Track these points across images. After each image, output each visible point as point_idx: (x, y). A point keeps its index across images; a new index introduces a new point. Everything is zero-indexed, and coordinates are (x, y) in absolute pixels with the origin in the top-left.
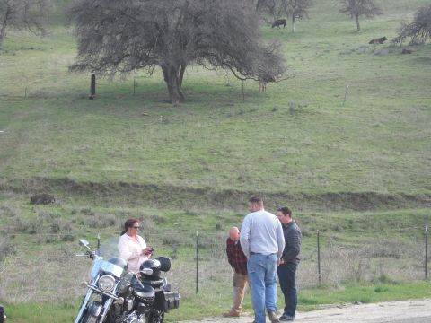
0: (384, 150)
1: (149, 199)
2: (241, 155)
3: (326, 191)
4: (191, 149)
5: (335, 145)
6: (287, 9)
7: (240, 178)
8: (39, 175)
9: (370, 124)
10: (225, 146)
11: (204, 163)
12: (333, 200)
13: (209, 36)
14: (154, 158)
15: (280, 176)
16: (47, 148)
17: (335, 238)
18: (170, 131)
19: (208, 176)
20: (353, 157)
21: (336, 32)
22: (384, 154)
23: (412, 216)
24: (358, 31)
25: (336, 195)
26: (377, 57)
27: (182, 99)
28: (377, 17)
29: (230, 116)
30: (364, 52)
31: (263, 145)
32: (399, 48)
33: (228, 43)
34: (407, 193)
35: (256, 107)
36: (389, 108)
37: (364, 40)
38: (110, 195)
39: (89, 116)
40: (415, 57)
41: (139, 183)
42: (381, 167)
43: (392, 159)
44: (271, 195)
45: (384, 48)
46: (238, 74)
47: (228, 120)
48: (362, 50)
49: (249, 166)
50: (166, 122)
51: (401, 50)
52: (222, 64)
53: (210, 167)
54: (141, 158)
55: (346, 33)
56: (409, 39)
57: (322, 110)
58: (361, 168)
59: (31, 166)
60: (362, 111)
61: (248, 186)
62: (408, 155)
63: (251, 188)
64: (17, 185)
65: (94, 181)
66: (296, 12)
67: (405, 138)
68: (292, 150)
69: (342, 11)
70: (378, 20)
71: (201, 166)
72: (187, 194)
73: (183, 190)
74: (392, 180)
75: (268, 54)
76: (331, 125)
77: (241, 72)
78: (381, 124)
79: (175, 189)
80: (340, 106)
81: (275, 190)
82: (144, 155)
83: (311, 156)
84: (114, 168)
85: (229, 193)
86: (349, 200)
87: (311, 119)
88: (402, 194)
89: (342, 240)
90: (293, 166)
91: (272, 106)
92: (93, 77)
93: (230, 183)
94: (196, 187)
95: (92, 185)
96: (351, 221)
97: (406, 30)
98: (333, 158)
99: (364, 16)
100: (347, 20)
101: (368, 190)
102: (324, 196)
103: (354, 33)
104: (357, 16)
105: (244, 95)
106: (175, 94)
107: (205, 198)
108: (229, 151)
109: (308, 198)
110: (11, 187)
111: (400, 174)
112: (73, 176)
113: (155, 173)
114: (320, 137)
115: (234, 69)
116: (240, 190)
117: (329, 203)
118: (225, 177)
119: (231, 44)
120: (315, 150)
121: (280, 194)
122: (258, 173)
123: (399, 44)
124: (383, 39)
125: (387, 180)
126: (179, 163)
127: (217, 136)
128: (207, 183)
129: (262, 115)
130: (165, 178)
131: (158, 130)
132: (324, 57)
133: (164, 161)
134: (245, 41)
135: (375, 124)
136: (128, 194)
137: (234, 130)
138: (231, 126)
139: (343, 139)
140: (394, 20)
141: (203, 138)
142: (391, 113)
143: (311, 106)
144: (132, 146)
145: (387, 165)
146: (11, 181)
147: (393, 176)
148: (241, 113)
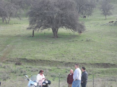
1: (47, 64)
2: (73, 52)
3: (96, 62)
4: (59, 51)
5: (99, 50)
7: (73, 59)
8: (18, 57)
10: (69, 50)
11: (63, 54)
12: (98, 65)
13: (65, 20)
14: (49, 53)
15: (84, 58)
16: (20, 50)
17: (98, 75)
18: (54, 46)
19: (64, 58)
20: (104, 53)
21: (100, 19)
22: (112, 52)
25: (99, 64)
26: (111, 26)
27: (57, 37)
28: (111, 15)
30: (107, 25)
31: (79, 50)
35: (77, 39)
36: (114, 40)
37: (107, 22)
38: (37, 63)
41: (45, 60)
42: (112, 56)
43: (115, 54)
44: (81, 63)
45: (113, 24)
46: (73, 30)
47: (70, 43)
48: (107, 24)
49: (75, 56)
50: (53, 43)
52: (68, 28)
53: (65, 55)
54: (46, 53)
55: (103, 20)
57: (96, 41)
58: (106, 56)
59: (16, 55)
60: (107, 41)
61: (75, 61)
63: (76, 62)
64: (12, 60)
66: (89, 14)
68: (87, 51)
69: (101, 14)
70: (111, 16)
71: (62, 55)
73: (57, 62)
74: (115, 60)
75: (81, 25)
76: (98, 45)
78: (112, 45)
79: (55, 62)
80: (101, 39)
81: (82, 62)
82: (46, 52)
83: (92, 53)
84: (38, 56)
85: (70, 63)
86: (102, 65)
87: (92, 43)
89: (100, 76)
90: (87, 56)
91: (82, 39)
92: (33, 31)
93: (70, 60)
95: (32, 60)
96: (103, 71)
98: (98, 54)
99: (107, 15)
100: (103, 16)
101: (108, 62)
102: (95, 64)
103: (105, 20)
104: (105, 15)
105: (74, 36)
106: (56, 36)
107: (63, 64)
108: (70, 51)
109: (91, 64)
110: (10, 61)
112: (27, 58)
113: (49, 57)
114: (95, 48)
115: (72, 29)
116: (72, 62)
118: (69, 58)
119: (71, 22)
120: (93, 51)
121: (84, 63)
122: (78, 57)
125: (113, 60)
126: (56, 54)
127: (67, 47)
128: (64, 60)
129: (79, 42)
130: (52, 58)
131: (50, 45)
132: (96, 26)
133: (52, 54)
134: (75, 22)
135: (110, 44)
136: (42, 63)
137: (71, 45)
138: (70, 44)
139: (101, 48)
140: (116, 17)
141: (63, 48)
142: (115, 41)
143: (92, 39)
144: (43, 50)
145: (113, 56)
146: (10, 59)
147: (115, 59)
148: (73, 41)
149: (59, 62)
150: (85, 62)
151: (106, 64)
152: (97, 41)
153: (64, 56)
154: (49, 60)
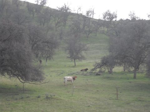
6: (44, 56)
13: (8, 60)
21: (65, 66)
24: (75, 66)
26: (84, 76)
28: (83, 60)
29: (17, 99)
30: (79, 74)
32: (94, 73)
33: (17, 64)
35: (29, 95)
36: (94, 98)
40: (102, 77)
45: (87, 73)
46: (21, 80)
47: (15, 101)
48: (78, 73)
51: (96, 74)
52: (14, 75)
55: (70, 67)
56: (98, 70)
57: (62, 98)
60: (81, 99)
66: (48, 57)
69: (68, 57)
70: (84, 62)
76: (66, 105)
77: (23, 80)
78: (91, 106)
80: (71, 96)
87: (57, 102)
97: (97, 65)
99: (78, 60)
100: (70, 62)
103: (74, 67)
104: (75, 60)
105: (24, 90)
115: (20, 78)
119: (19, 64)
123: (94, 72)
124: (87, 70)
127: (9, 109)
129: (32, 99)
132: (61, 75)
134: (25, 64)
135: (88, 105)
137: (18, 106)
138: (17, 104)
140: (90, 63)
142: (95, 101)
148: (22, 98)
152: (65, 99)
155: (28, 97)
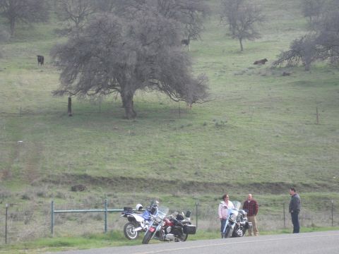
0: (285, 154)
1: (141, 188)
2: (192, 158)
3: (253, 181)
4: (157, 154)
5: (252, 151)
7: (196, 174)
8: (66, 172)
9: (273, 135)
10: (179, 151)
11: (170, 163)
12: (258, 188)
14: (135, 160)
15: (222, 171)
16: (61, 154)
17: (267, 210)
18: (139, 141)
19: (175, 172)
20: (266, 158)
21: (223, 51)
22: (286, 156)
23: (311, 197)
24: (241, 51)
25: (259, 184)
26: (264, 79)
28: (256, 40)
29: (175, 129)
30: (253, 73)
31: (204, 150)
32: (279, 69)
34: (304, 182)
35: (190, 122)
36: (283, 122)
38: (116, 185)
39: (77, 130)
40: (293, 79)
41: (134, 177)
42: (285, 166)
43: (291, 160)
44: (218, 184)
47: (175, 132)
48: (251, 71)
49: (200, 166)
50: (133, 134)
51: (282, 73)
53: (175, 166)
54: (127, 160)
55: (231, 52)
58: (272, 166)
59: (57, 166)
60: (265, 125)
61: (203, 179)
62: (301, 157)
63: (206, 180)
64: (55, 179)
65: (104, 176)
66: (190, 35)
67: (298, 145)
68: (225, 154)
71: (169, 166)
72: (164, 184)
73: (162, 182)
74: (294, 174)
76: (245, 136)
78: (280, 135)
79: (157, 181)
80: (249, 121)
81: (221, 181)
82: (128, 158)
83: (238, 158)
84: (114, 168)
85: (192, 183)
86: (268, 187)
87: (232, 132)
88: (301, 183)
89: (272, 211)
90: (227, 165)
91: (203, 122)
92: (70, 99)
93: (190, 176)
94: (170, 180)
95: (103, 178)
96: (274, 200)
97: (284, 56)
98: (253, 159)
100: (229, 39)
101: (280, 181)
102: (251, 185)
104: (241, 39)
105: (180, 112)
107: (177, 187)
108: (184, 155)
109: (242, 186)
110: (50, 181)
111: (298, 170)
112: (88, 172)
113: (141, 170)
114: (241, 145)
116: (198, 181)
117: (255, 189)
118: (186, 173)
120: (239, 154)
121: (224, 184)
122: (207, 170)
125: (290, 174)
126: (153, 163)
128: (177, 177)
130: (148, 174)
131: (130, 140)
132: (223, 77)
133: (143, 163)
135: (276, 135)
136: (127, 184)
138: (178, 137)
139: (256, 146)
141: (163, 146)
142: (285, 127)
143: (230, 122)
144: (118, 152)
145: (289, 164)
146: (49, 176)
147: (294, 172)
148: (182, 127)
149: (167, 181)
150: (227, 181)
151: (277, 185)
152: (241, 126)
153: (174, 168)
154: (143, 176)
155: (189, 125)
